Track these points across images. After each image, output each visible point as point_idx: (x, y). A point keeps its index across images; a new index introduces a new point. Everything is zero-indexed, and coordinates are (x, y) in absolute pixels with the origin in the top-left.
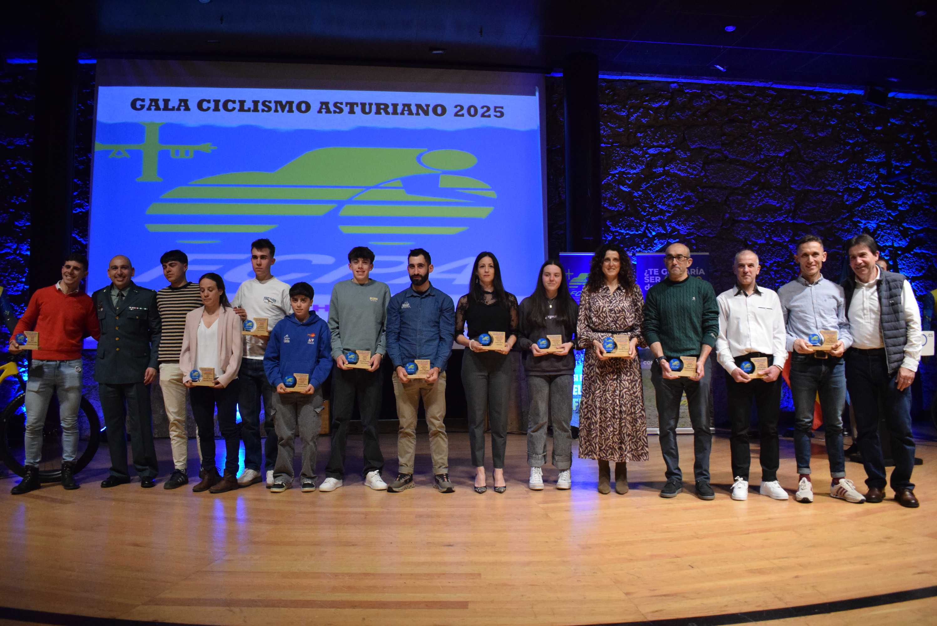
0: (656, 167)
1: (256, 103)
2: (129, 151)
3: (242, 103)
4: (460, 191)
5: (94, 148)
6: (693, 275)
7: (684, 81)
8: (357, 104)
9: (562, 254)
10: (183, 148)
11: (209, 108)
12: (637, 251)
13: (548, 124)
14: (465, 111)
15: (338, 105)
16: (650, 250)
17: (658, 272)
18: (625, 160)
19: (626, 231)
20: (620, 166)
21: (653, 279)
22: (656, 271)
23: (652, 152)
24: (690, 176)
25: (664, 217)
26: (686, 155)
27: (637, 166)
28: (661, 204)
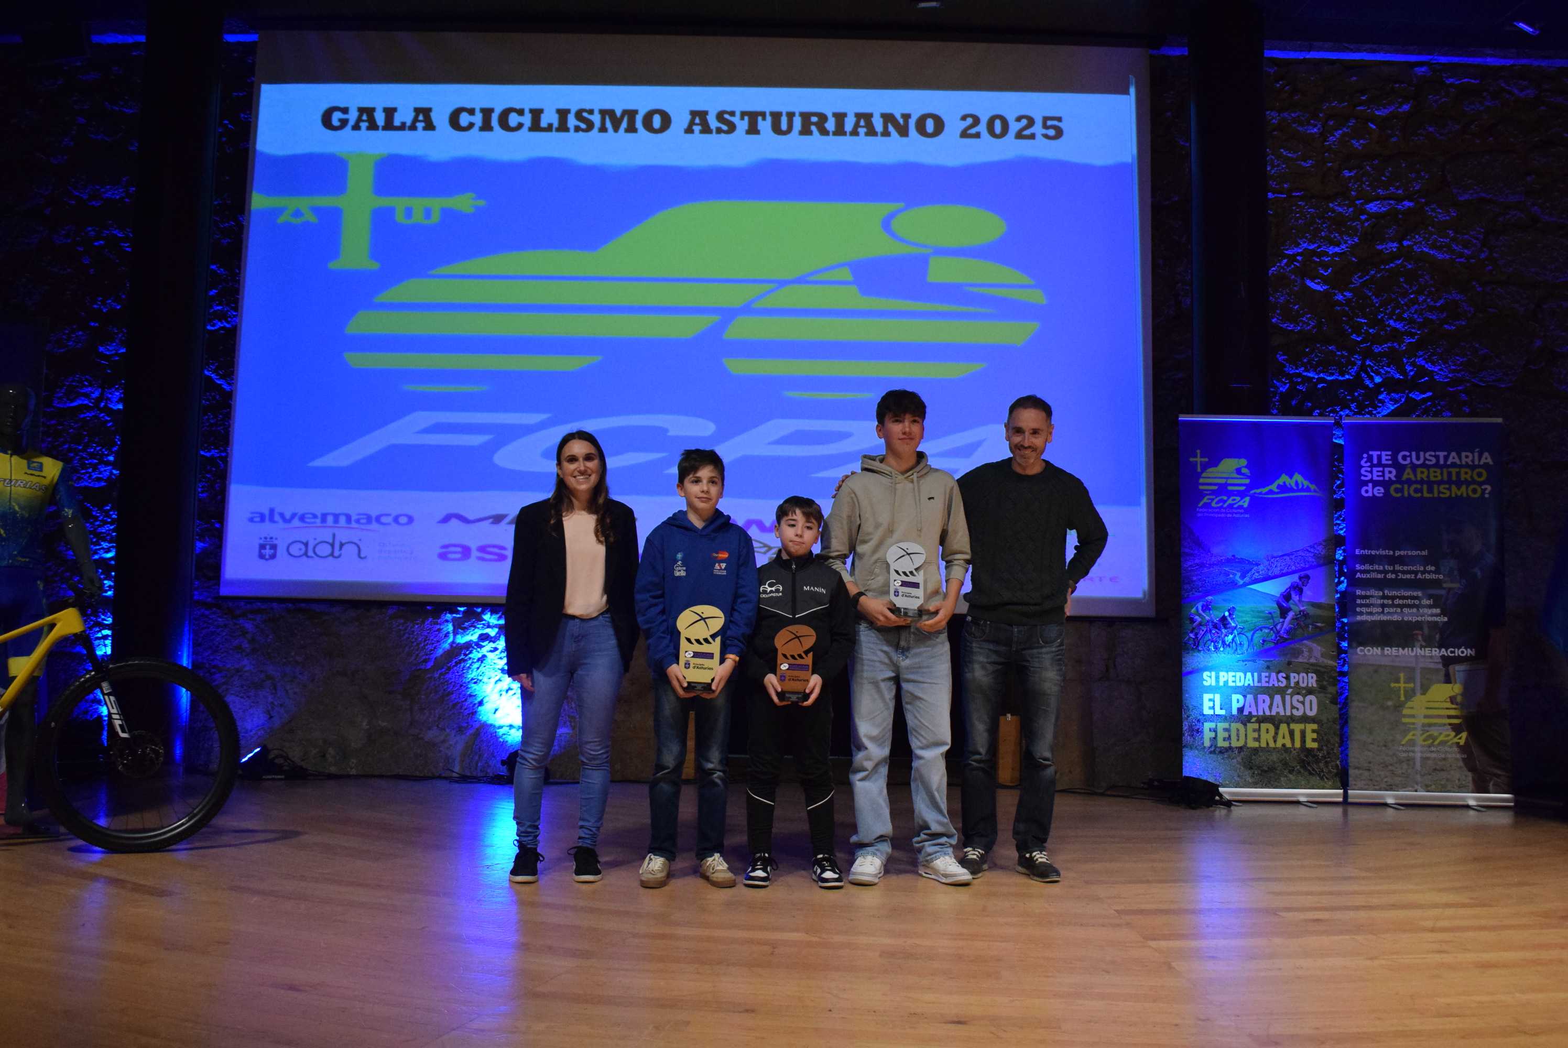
0: (1383, 240)
1: (563, 114)
2: (316, 210)
3: (536, 114)
4: (971, 289)
5: (250, 206)
6: (1467, 466)
7: (1443, 60)
8: (763, 115)
9: (1183, 418)
10: (418, 204)
11: (471, 125)
12: (1341, 416)
13: (1155, 150)
14: (982, 128)
15: (726, 116)
16: (1370, 413)
17: (1390, 457)
18: (1315, 226)
19: (1318, 374)
20: (1306, 238)
21: (1380, 474)
22: (1387, 455)
23: (1375, 209)
24: (1456, 258)
25: (1400, 346)
26: (1448, 215)
27: (1342, 238)
28: (1394, 317)
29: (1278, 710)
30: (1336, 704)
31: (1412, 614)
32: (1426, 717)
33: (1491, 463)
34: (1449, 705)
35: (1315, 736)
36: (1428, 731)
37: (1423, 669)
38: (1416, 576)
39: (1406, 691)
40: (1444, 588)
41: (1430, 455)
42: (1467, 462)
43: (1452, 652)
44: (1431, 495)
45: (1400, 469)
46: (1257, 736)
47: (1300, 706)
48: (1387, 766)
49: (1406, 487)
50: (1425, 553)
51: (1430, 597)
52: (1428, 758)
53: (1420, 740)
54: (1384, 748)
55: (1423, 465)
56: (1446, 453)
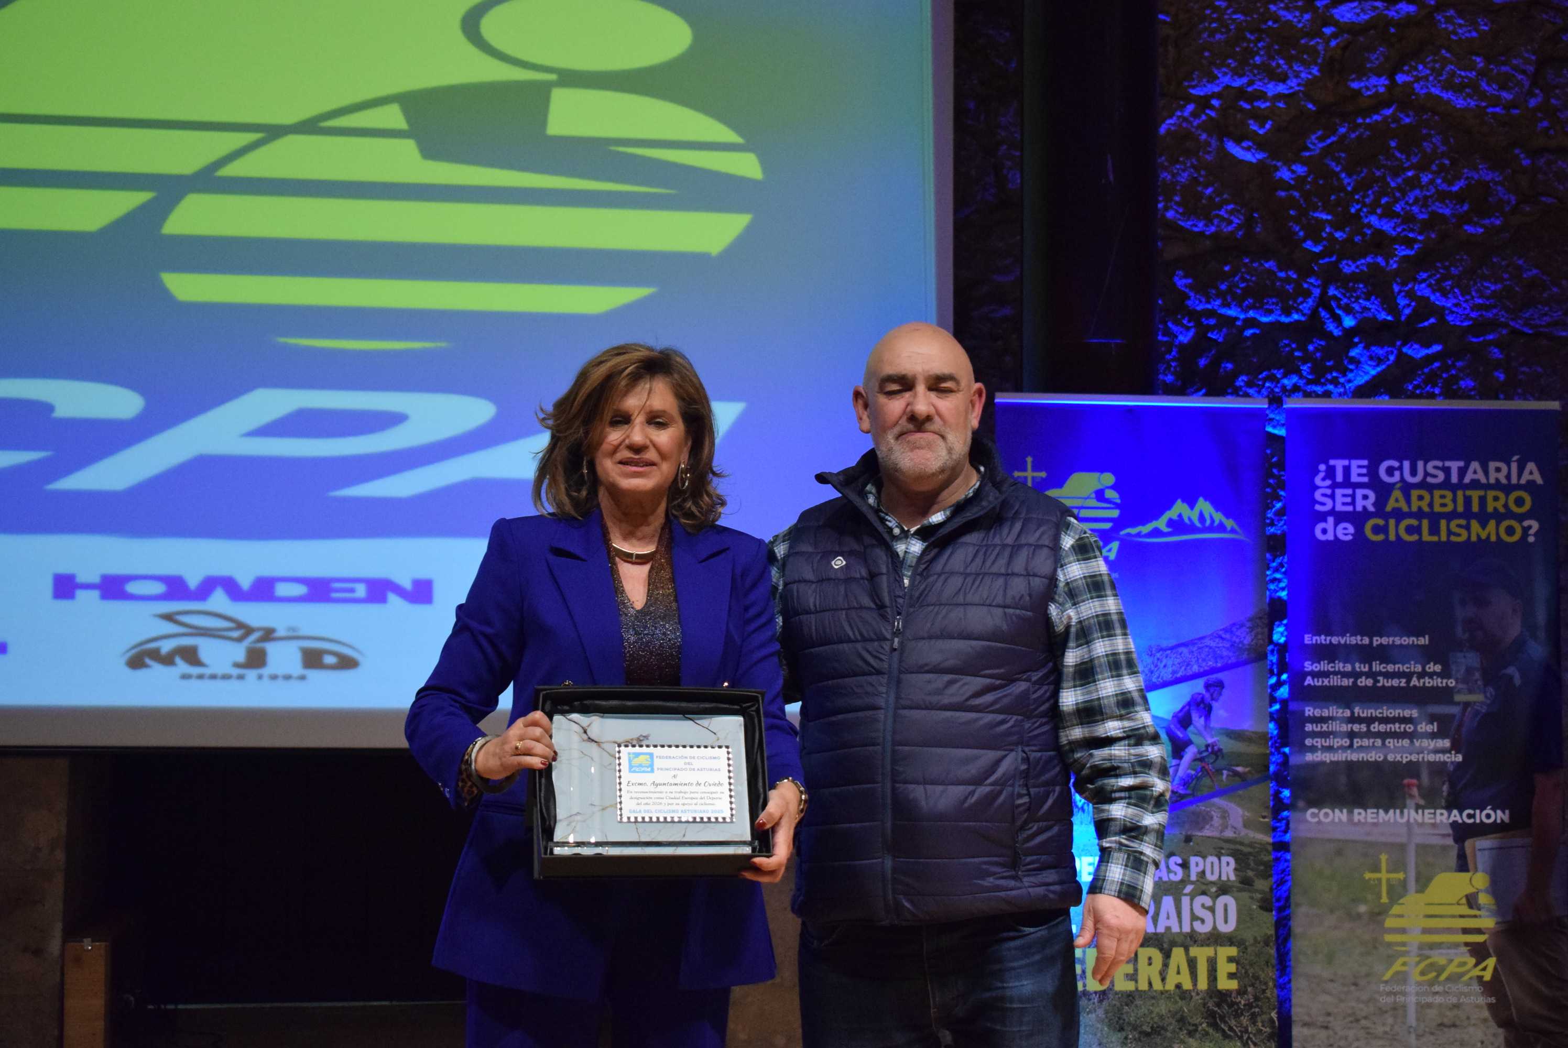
0: (1361, 73)
6: (1498, 486)
9: (1002, 398)
12: (1284, 387)
16: (1335, 382)
17: (1364, 471)
18: (1245, 45)
19: (1245, 311)
20: (1228, 66)
21: (1349, 500)
22: (1359, 467)
23: (1349, 15)
24: (1487, 107)
25: (1387, 262)
26: (1476, 30)
27: (1291, 67)
28: (1379, 211)
29: (1168, 923)
30: (1271, 911)
31: (1402, 750)
32: (1426, 931)
33: (1540, 481)
34: (1465, 910)
35: (1232, 968)
36: (1428, 957)
37: (1417, 846)
38: (1408, 682)
39: (1391, 888)
40: (1458, 704)
41: (1436, 467)
42: (1497, 480)
43: (1469, 816)
44: (1435, 539)
45: (1383, 491)
46: (1131, 971)
47: (1206, 915)
48: (1357, 1021)
49: (1392, 522)
50: (1424, 641)
51: (1432, 719)
52: (1429, 1006)
53: (1415, 976)
54: (1353, 988)
55: (1423, 485)
56: (1461, 464)
